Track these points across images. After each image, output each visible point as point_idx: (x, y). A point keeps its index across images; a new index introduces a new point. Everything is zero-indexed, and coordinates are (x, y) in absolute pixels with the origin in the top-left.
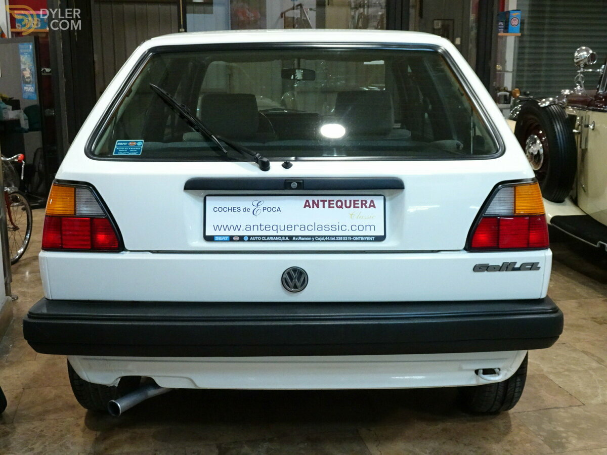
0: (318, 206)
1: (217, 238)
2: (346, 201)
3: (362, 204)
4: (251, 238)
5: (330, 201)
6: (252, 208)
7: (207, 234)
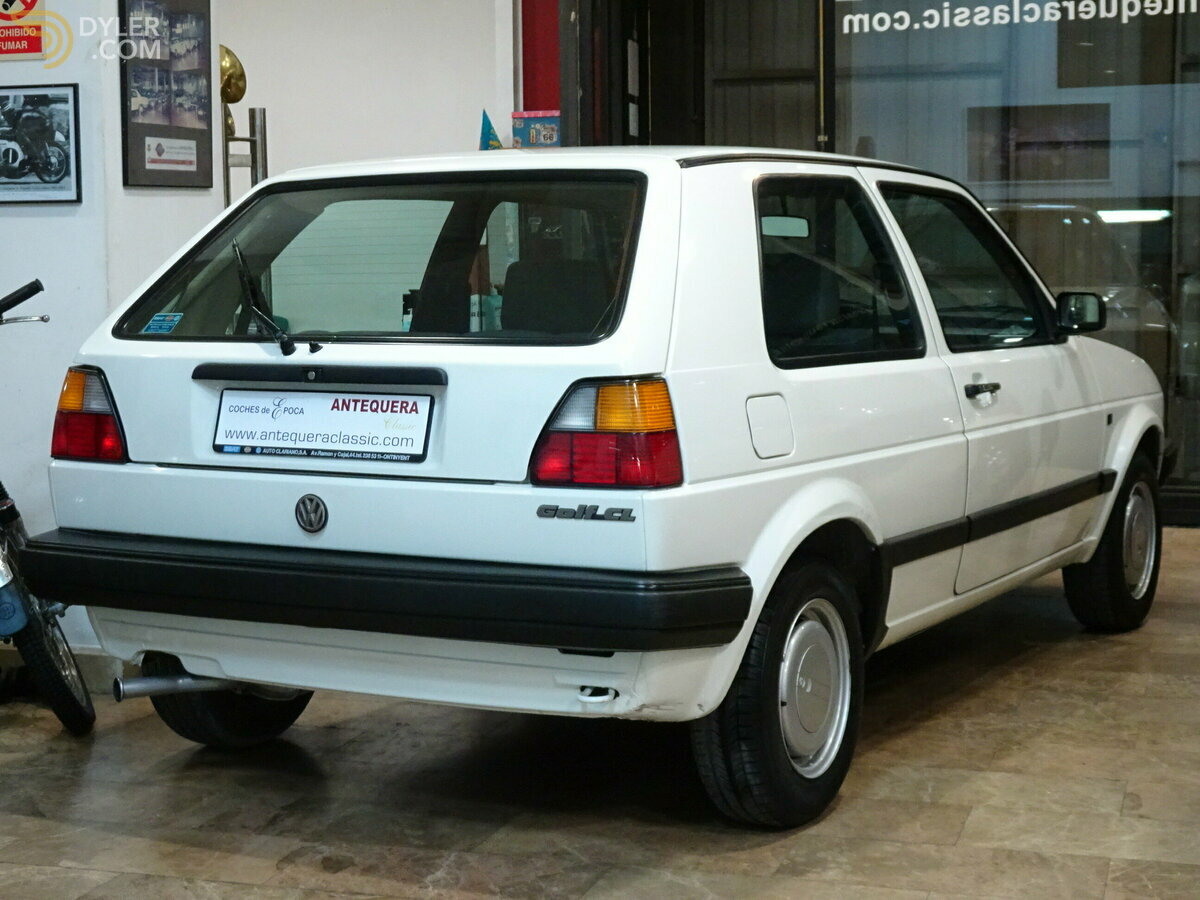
0: (348, 409)
1: (226, 449)
2: (382, 402)
3: (402, 407)
4: (264, 451)
5: (363, 401)
6: (272, 408)
7: (217, 442)
